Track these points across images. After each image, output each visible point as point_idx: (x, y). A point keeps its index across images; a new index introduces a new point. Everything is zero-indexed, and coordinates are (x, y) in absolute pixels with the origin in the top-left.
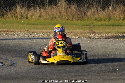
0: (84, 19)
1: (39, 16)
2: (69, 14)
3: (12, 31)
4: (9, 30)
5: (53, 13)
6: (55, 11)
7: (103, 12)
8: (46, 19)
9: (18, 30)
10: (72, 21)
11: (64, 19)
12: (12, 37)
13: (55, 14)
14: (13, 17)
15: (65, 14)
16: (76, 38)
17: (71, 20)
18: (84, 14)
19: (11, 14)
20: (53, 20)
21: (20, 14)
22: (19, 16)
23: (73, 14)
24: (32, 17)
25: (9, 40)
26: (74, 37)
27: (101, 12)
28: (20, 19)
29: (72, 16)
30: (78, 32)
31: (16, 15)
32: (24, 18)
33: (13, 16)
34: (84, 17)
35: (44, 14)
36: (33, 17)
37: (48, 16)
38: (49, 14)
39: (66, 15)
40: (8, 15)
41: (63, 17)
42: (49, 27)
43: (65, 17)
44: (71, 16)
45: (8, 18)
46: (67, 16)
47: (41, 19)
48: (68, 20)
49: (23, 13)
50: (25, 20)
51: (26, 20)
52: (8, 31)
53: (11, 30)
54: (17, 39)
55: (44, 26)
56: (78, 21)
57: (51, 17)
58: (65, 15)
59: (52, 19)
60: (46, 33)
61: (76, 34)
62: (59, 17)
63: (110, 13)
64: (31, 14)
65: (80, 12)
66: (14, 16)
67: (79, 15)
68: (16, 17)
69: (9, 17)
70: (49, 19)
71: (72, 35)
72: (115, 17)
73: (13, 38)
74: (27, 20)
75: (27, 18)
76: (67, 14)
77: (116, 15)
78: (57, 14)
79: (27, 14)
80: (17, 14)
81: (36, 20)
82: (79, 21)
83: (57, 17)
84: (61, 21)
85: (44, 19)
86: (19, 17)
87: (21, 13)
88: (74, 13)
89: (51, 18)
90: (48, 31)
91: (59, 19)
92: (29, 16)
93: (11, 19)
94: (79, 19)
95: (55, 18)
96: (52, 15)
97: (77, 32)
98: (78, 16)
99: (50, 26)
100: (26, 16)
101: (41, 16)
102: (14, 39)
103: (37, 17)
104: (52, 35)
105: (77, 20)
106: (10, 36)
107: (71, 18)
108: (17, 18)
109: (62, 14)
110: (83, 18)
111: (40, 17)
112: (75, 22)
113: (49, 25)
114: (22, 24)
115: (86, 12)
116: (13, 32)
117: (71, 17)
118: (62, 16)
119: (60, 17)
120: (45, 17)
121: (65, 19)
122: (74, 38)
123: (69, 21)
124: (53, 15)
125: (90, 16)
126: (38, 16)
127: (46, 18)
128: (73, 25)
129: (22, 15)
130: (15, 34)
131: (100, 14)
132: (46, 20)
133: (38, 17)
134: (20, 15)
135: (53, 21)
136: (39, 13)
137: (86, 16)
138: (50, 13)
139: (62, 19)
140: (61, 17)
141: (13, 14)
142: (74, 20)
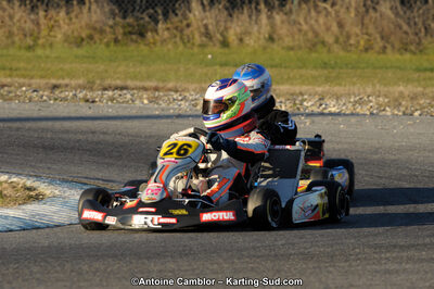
0: (425, 48)
1: (267, 36)
2: (371, 29)
3: (170, 90)
4: (161, 85)
5: (316, 27)
6: (321, 21)
8: (291, 49)
9: (193, 86)
10: (382, 56)
11: (353, 49)
12: (173, 109)
13: (321, 29)
14: (178, 39)
15: (357, 30)
16: (393, 114)
17: (379, 53)
18: (423, 30)
19: (168, 29)
20: (316, 51)
21: (203, 30)
22: (197, 36)
23: (386, 30)
24: (241, 40)
25: (163, 121)
26: (389, 112)
28: (202, 46)
29: (382, 38)
30: (401, 93)
31: (187, 32)
32: (214, 45)
33: (175, 36)
34: (423, 41)
35: (283, 30)
36: (247, 40)
37: (296, 37)
38: (300, 30)
39: (359, 33)
40: (160, 31)
41: (352, 42)
42: (301, 76)
43: (358, 42)
44: (378, 36)
45: (159, 44)
46: (366, 37)
47: (275, 46)
48: (366, 50)
49: (210, 27)
50: (218, 49)
51: (222, 50)
52: (156, 89)
53: (170, 85)
54: (189, 116)
55: (283, 70)
56: (401, 54)
57: (308, 40)
58: (357, 35)
59: (310, 49)
60: (288, 97)
61: (396, 100)
62: (337, 41)
64: (238, 30)
65: (409, 24)
66: (181, 38)
67: (406, 33)
68: (187, 42)
69: (164, 41)
70: (300, 48)
71: (381, 105)
73: (177, 112)
74: (226, 50)
75: (225, 44)
76: (364, 31)
78: (328, 29)
79: (226, 29)
80: (191, 29)
81: (255, 52)
82: (408, 56)
83: (330, 39)
84: (342, 53)
85: (283, 48)
86: (198, 39)
87: (206, 26)
88: (389, 28)
89: (309, 45)
90: (297, 89)
91: (336, 48)
92: (232, 37)
93: (170, 46)
94: (405, 48)
95: (323, 43)
96: (310, 35)
97: (397, 94)
98: (404, 36)
99: (303, 71)
100: (222, 34)
101: (275, 36)
102: (179, 116)
103: (259, 39)
104: (310, 104)
105: (399, 50)
106: (164, 105)
107: (379, 44)
108: (189, 45)
109: (347, 29)
110: (419, 44)
111: (271, 39)
112: (393, 57)
113: (300, 68)
114: (206, 66)
115: (433, 24)
116: (176, 91)
117: (379, 40)
118: (348, 37)
119: (341, 40)
120: (288, 41)
121: (357, 47)
122: (389, 114)
123: (371, 56)
124: (316, 34)
126: (262, 37)
127: (291, 44)
128: (387, 68)
129: (207, 34)
130: (184, 99)
132: (292, 53)
133: (262, 42)
134: (201, 34)
135: (314, 55)
136: (269, 28)
137: (431, 35)
138: (305, 27)
139: (346, 46)
140: (344, 41)
141: (176, 28)
142: (389, 50)
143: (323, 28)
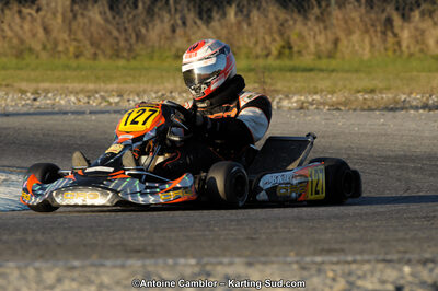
0: (138, 55)
2: (80, 35)
5: (21, 33)
6: (27, 26)
7: (204, 28)
10: (94, 62)
11: (62, 56)
13: (27, 37)
15: (65, 36)
17: (90, 59)
18: (134, 36)
20: (23, 59)
23: (96, 35)
27: (195, 28)
29: (92, 44)
34: (135, 47)
38: (4, 37)
39: (67, 39)
41: (60, 48)
43: (67, 49)
44: (87, 43)
46: (74, 43)
48: (77, 56)
56: (113, 60)
57: (14, 47)
58: (65, 42)
59: (17, 57)
62: (44, 48)
63: (229, 33)
65: (119, 30)
67: (117, 39)
70: (5, 54)
72: (251, 45)
76: (73, 37)
77: (253, 40)
78: (34, 35)
82: (121, 63)
83: (38, 47)
88: (99, 33)
91: (44, 55)
94: (117, 54)
95: (31, 50)
96: (15, 41)
98: (115, 42)
105: (111, 57)
107: (89, 50)
109: (54, 35)
110: (131, 50)
115: (143, 30)
117: (88, 47)
118: (56, 44)
119: (49, 47)
121: (66, 54)
124: (22, 41)
125: (157, 44)
131: (192, 37)
137: (143, 41)
138: (9, 34)
139: (54, 52)
140: (52, 48)
142: (100, 57)
143: (28, 34)
